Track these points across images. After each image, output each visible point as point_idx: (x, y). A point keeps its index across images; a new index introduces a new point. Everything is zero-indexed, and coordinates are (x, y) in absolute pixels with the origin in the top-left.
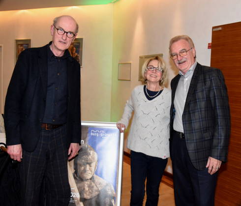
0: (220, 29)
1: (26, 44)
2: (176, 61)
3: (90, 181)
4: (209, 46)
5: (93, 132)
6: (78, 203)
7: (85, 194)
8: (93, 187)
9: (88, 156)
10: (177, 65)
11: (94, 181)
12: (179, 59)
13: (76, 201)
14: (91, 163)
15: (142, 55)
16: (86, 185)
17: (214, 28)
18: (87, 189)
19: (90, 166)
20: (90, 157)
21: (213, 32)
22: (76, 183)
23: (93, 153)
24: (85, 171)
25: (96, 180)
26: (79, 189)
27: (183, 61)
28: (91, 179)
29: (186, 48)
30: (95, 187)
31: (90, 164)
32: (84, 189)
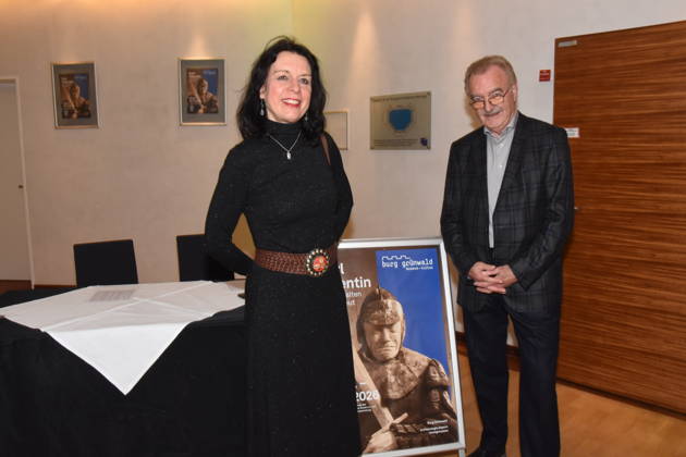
0: (575, 43)
1: (83, 75)
2: (481, 112)
3: (395, 361)
4: (541, 77)
5: (386, 260)
6: (380, 412)
7: (390, 391)
8: (404, 373)
9: (384, 311)
10: (483, 118)
11: (403, 361)
12: (488, 109)
13: (374, 407)
14: (392, 325)
15: (375, 94)
16: (389, 372)
17: (558, 41)
18: (392, 379)
19: (392, 332)
20: (388, 312)
21: (558, 50)
22: (369, 370)
23: (393, 304)
24: (383, 342)
25: (408, 359)
26: (375, 381)
27: (495, 111)
28: (397, 358)
29: (502, 87)
30: (407, 372)
31: (390, 327)
32: (386, 380)
